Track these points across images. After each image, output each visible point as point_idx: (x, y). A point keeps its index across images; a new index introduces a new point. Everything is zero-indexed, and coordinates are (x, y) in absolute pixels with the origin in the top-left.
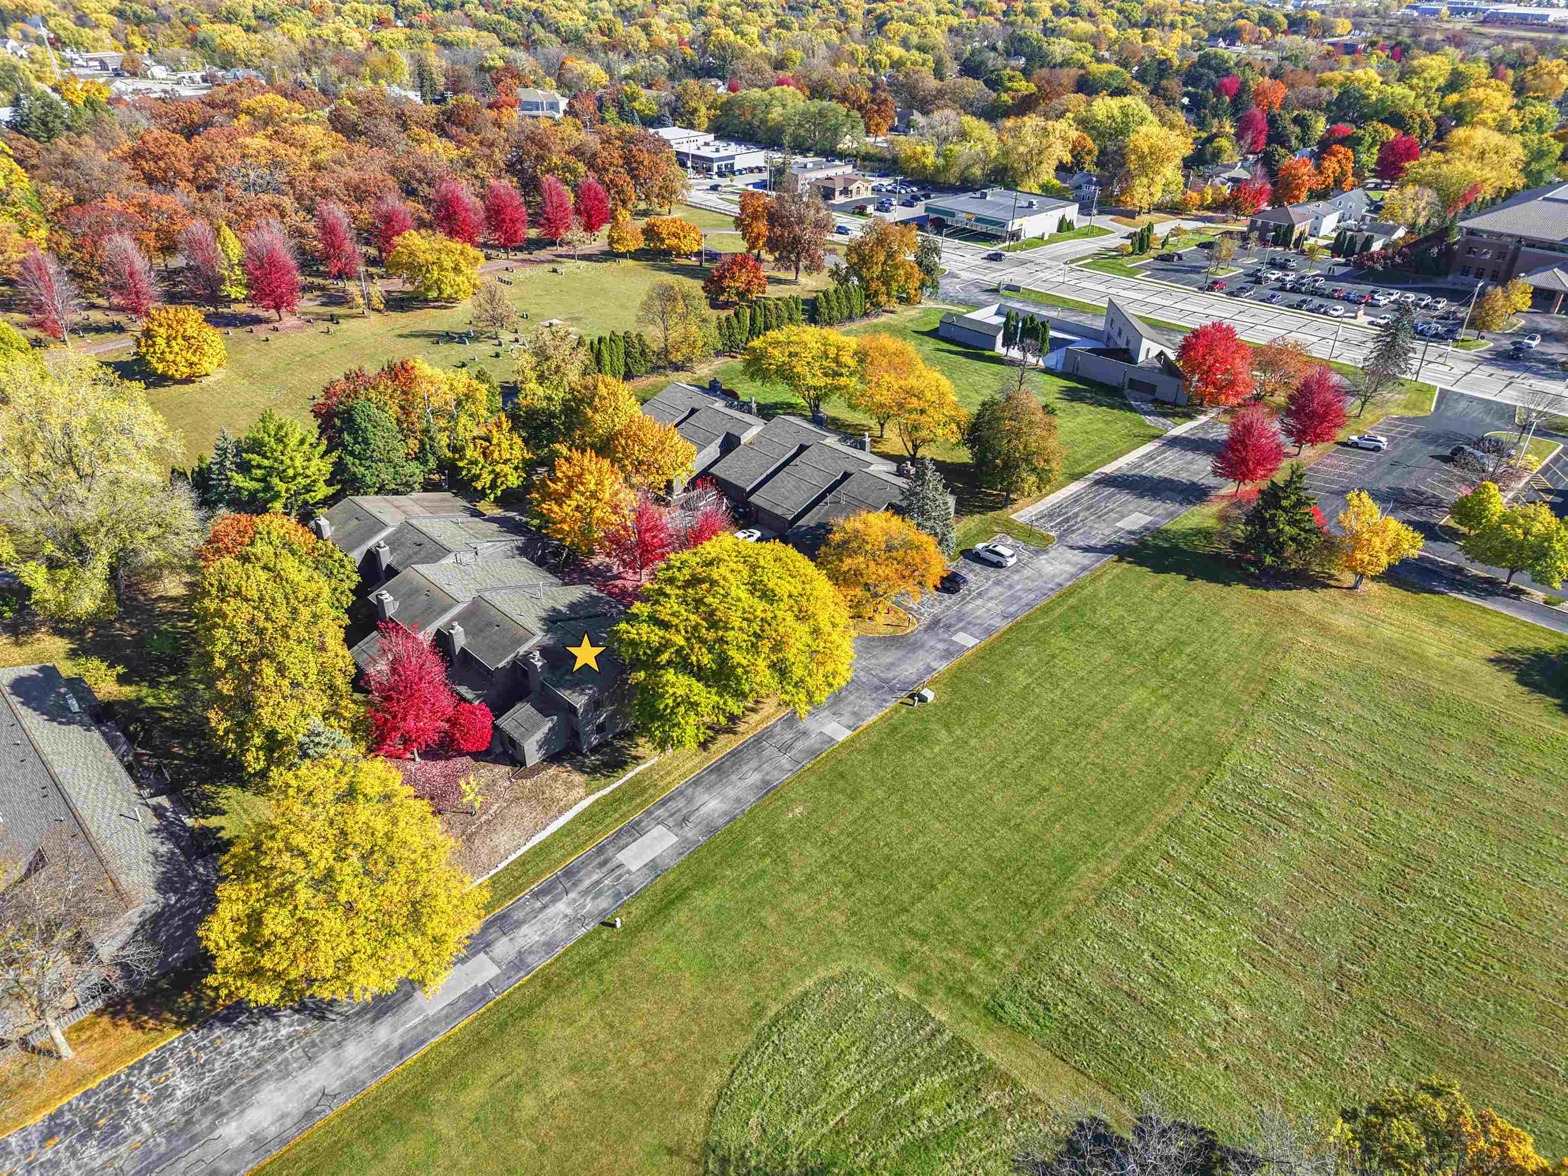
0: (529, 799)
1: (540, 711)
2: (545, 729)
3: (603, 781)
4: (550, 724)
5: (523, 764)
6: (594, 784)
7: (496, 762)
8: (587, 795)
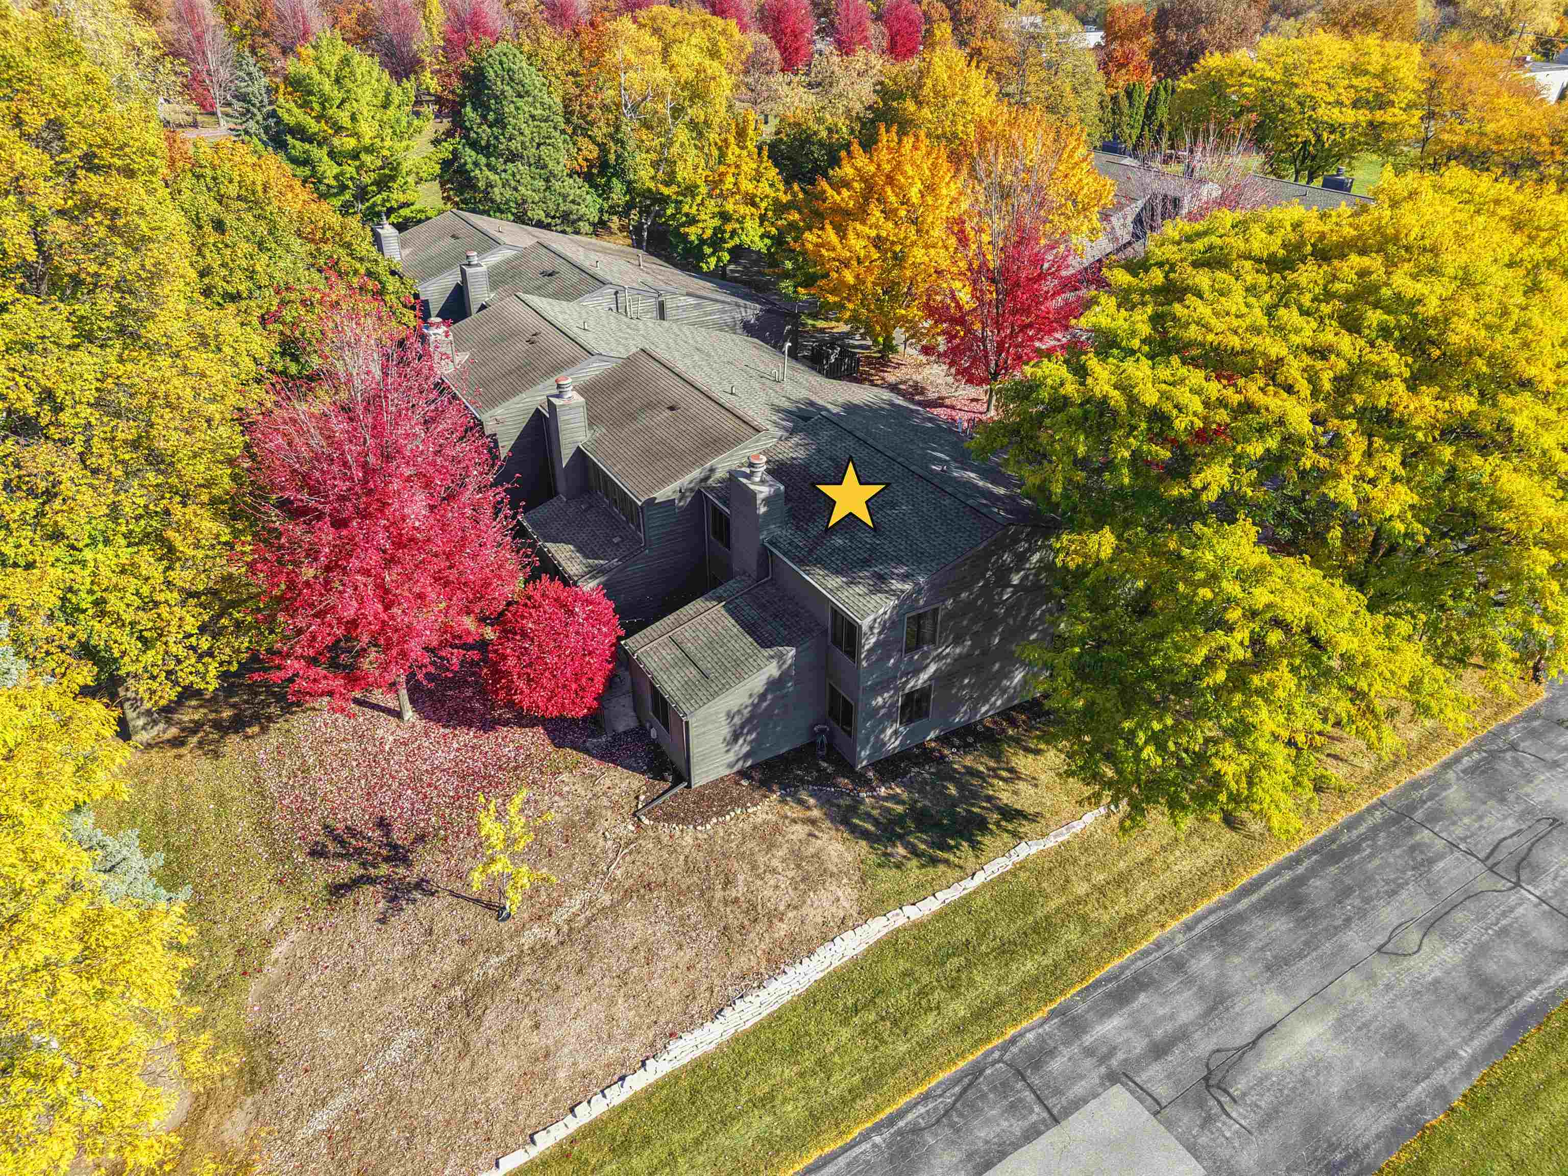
0: (679, 896)
1: (750, 628)
2: (757, 682)
3: (914, 871)
4: (772, 670)
5: (682, 776)
6: (888, 878)
7: (608, 755)
8: (867, 913)
